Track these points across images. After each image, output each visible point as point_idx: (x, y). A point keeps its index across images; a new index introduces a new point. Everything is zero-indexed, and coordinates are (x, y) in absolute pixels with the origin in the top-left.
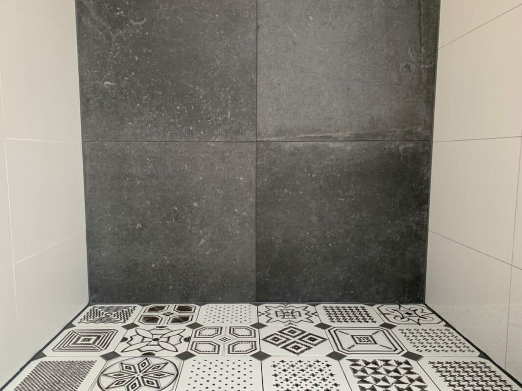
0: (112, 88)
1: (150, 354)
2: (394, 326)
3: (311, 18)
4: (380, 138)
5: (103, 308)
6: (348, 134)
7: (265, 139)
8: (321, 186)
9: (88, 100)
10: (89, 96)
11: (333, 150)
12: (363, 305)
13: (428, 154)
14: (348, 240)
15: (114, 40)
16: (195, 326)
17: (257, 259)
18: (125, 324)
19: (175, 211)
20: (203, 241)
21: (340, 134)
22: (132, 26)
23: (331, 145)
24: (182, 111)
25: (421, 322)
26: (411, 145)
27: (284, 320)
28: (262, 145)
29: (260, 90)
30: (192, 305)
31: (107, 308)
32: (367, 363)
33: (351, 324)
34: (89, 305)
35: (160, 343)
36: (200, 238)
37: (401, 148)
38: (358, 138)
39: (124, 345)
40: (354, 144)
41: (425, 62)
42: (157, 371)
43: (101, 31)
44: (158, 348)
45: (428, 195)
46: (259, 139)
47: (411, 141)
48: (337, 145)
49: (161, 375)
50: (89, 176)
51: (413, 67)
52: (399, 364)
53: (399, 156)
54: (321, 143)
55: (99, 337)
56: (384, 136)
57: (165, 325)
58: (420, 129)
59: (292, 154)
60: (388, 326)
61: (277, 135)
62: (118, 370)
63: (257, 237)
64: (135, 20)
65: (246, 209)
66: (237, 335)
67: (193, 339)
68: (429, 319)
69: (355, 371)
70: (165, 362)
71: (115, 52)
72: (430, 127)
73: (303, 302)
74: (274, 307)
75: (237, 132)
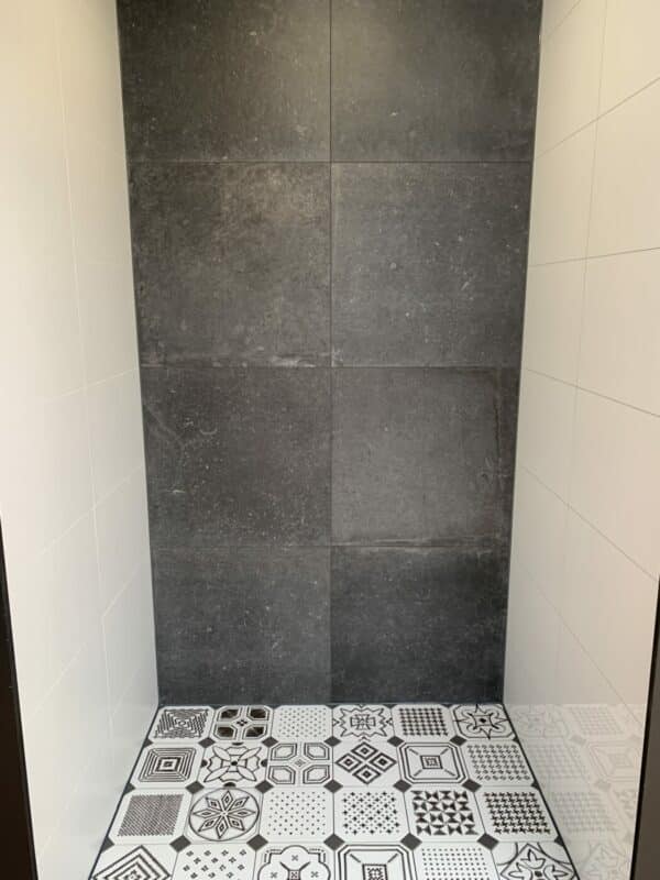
0: (182, 495)
1: (230, 785)
2: (464, 741)
3: (386, 429)
4: (458, 544)
5: (174, 711)
6: (424, 540)
7: (340, 544)
8: (398, 591)
9: (157, 507)
10: (158, 504)
11: (410, 555)
12: (440, 706)
13: (506, 560)
14: (426, 643)
15: (183, 449)
16: (270, 742)
17: (332, 661)
18: (201, 739)
19: (246, 616)
20: (276, 644)
21: (417, 540)
22: (202, 436)
23: (408, 550)
24: (254, 517)
25: (492, 734)
26: (489, 551)
27: (358, 733)
28: (337, 550)
29: (334, 497)
30: (265, 708)
31: (178, 711)
32: (428, 796)
33: (423, 738)
34: (159, 708)
35: (240, 769)
36: (272, 642)
37: (479, 554)
38: (434, 543)
39: (205, 771)
40: (430, 550)
41: (502, 472)
42: (239, 808)
43: (170, 440)
44: (237, 776)
45: (506, 600)
46: (334, 544)
47: (489, 547)
48: (414, 550)
49: (244, 814)
50: (157, 582)
51: (491, 476)
52: (457, 796)
53: (477, 560)
54: (397, 548)
55: (179, 759)
56: (462, 543)
57: (241, 741)
58: (498, 536)
59: (368, 559)
60: (458, 741)
61: (351, 541)
62: (205, 806)
63: (332, 640)
64: (205, 430)
65: (320, 613)
66: (311, 757)
67: (270, 763)
68: (501, 729)
69: (416, 807)
70: (246, 795)
71: (184, 460)
72: (509, 535)
73: (379, 702)
74: (350, 709)
75: (311, 537)
